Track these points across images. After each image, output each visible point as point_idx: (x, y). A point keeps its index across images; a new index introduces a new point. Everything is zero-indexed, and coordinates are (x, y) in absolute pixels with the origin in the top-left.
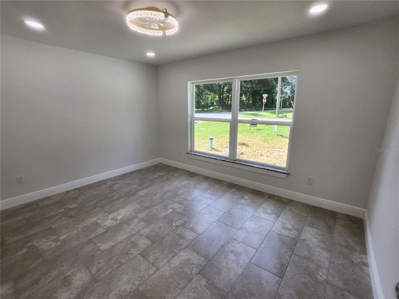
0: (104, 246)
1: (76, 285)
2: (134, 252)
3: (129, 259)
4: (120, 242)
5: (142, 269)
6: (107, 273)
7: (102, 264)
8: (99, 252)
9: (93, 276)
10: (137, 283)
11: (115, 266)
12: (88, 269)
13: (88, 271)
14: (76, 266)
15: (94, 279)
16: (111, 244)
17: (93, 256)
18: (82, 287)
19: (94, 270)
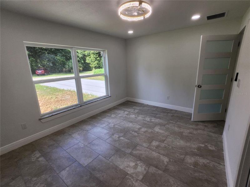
0: (166, 160)
1: (194, 159)
2: (163, 145)
3: (169, 145)
4: (159, 153)
5: (171, 140)
6: (180, 150)
7: (178, 154)
8: (171, 160)
9: (186, 155)
10: (178, 140)
11: (175, 149)
12: (184, 159)
13: (185, 158)
14: (186, 166)
15: (187, 154)
16: (162, 157)
17: (175, 162)
18: (193, 156)
19: (182, 156)
